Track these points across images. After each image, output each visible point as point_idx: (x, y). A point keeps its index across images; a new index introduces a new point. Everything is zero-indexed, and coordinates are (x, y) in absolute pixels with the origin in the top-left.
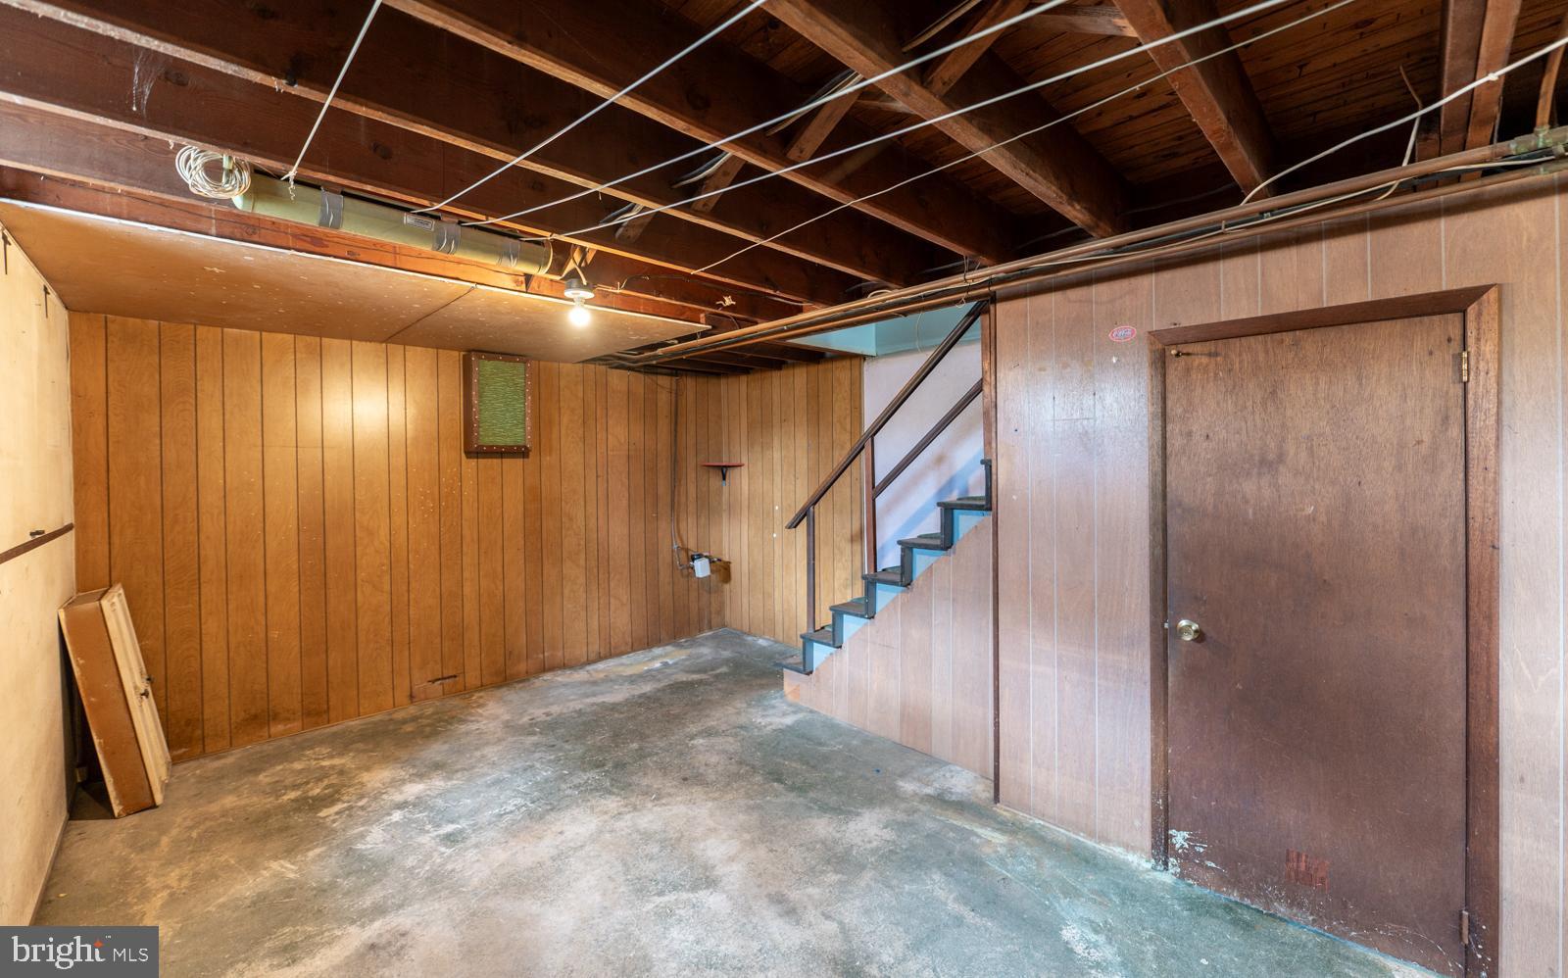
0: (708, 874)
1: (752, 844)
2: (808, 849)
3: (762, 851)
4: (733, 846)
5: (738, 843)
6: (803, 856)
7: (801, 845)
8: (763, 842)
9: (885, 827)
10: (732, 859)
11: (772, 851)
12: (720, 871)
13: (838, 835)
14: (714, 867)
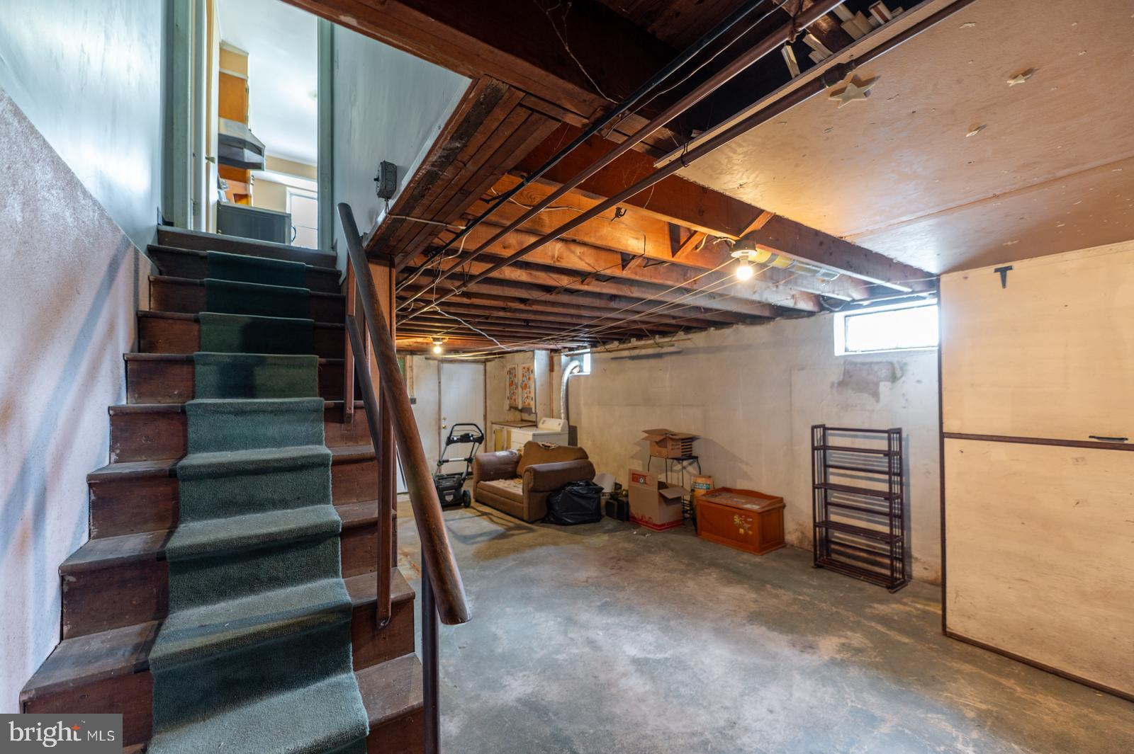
0: (639, 667)
1: (609, 684)
2: (570, 675)
3: (603, 678)
4: (623, 683)
5: (621, 686)
6: (574, 671)
7: (574, 678)
8: (602, 684)
9: (505, 686)
10: (624, 675)
11: (596, 677)
12: (632, 668)
13: (544, 683)
14: (636, 671)
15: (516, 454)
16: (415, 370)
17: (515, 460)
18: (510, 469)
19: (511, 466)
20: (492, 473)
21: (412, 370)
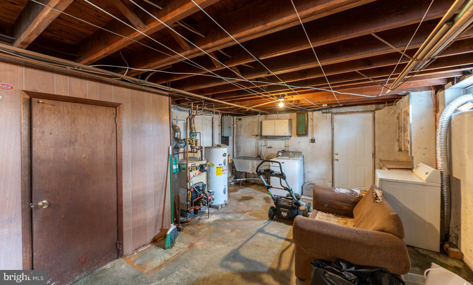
15: (357, 194)
16: (315, 121)
17: (353, 200)
18: (346, 208)
19: (346, 204)
20: (326, 205)
21: (313, 121)
